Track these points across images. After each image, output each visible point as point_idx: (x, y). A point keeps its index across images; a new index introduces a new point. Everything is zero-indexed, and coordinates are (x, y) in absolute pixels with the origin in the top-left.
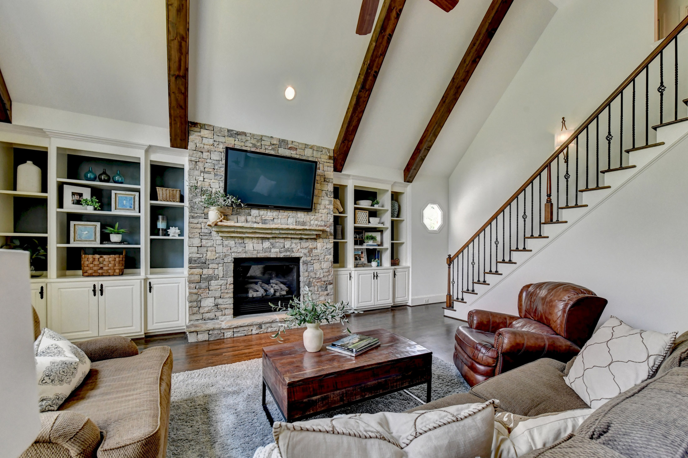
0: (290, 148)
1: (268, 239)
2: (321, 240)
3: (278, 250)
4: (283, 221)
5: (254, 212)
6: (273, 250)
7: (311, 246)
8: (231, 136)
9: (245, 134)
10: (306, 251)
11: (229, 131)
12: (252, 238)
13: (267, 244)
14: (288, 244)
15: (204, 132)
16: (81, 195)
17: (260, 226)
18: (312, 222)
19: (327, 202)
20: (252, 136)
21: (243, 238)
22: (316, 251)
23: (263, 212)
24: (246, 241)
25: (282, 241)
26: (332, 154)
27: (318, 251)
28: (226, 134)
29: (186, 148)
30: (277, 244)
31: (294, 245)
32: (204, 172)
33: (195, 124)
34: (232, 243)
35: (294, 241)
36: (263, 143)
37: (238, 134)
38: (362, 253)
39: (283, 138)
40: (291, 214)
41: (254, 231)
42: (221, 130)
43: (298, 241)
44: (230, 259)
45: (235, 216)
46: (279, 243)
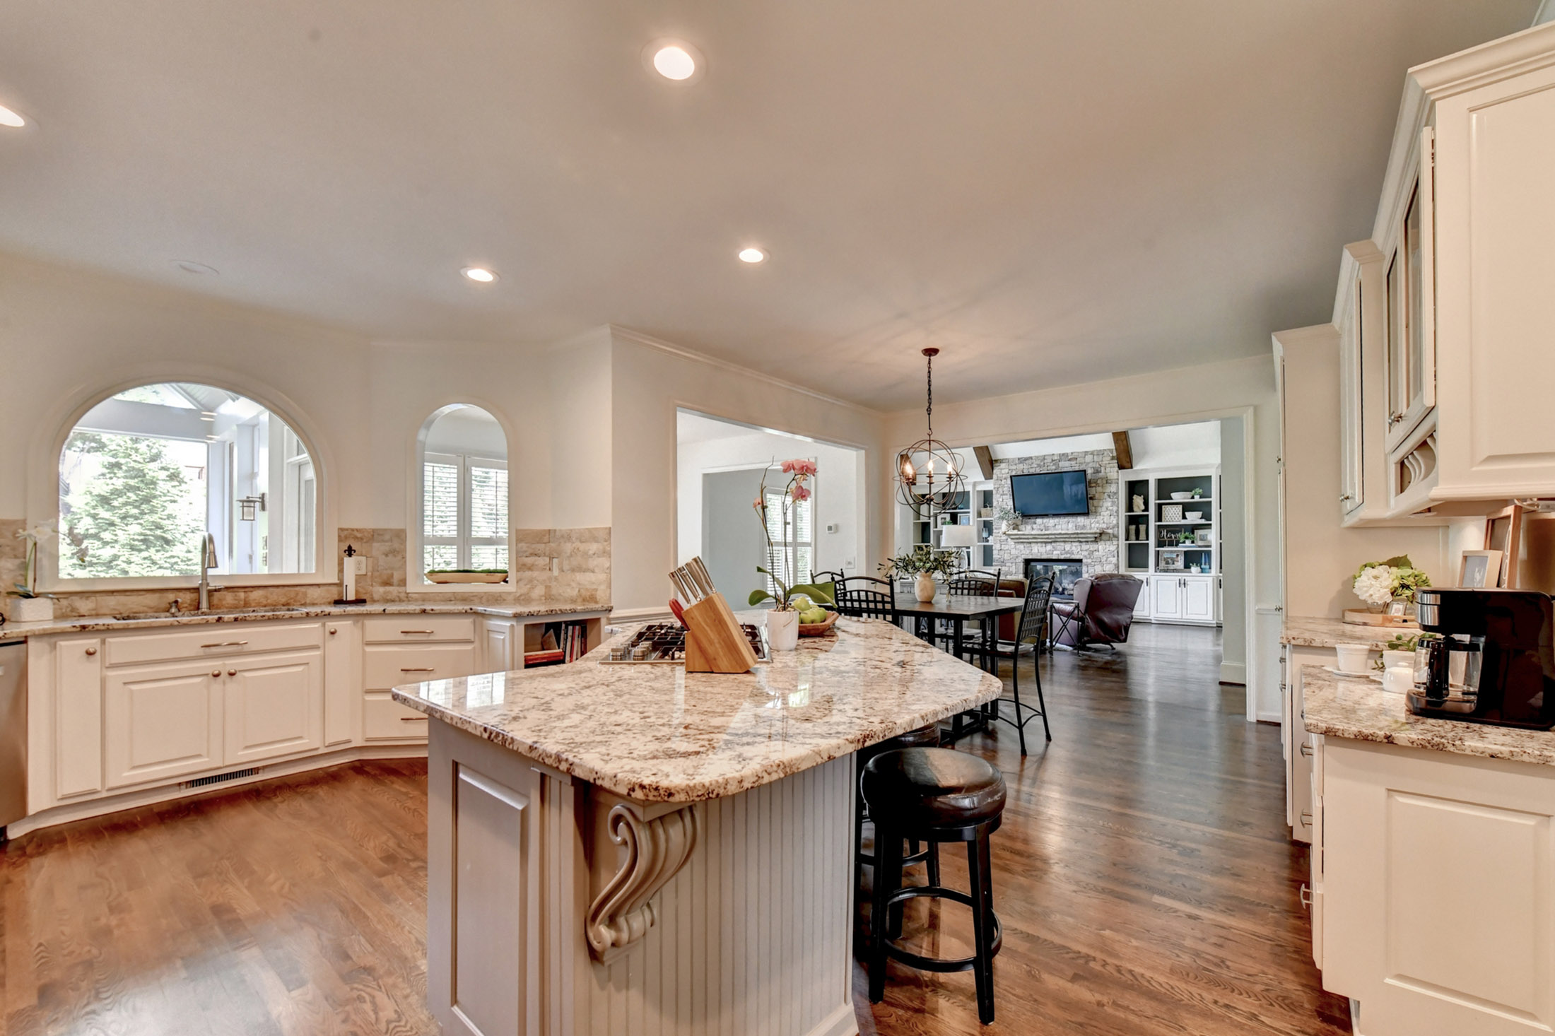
0: (1070, 460)
1: (1051, 542)
2: (1102, 542)
3: (1059, 552)
4: (1064, 526)
5: (1039, 521)
6: (1055, 552)
7: (1091, 549)
8: (1021, 463)
9: (1031, 458)
10: (1086, 553)
11: (1019, 459)
12: (1037, 543)
13: (1049, 547)
14: (1068, 547)
15: (1003, 465)
16: (945, 519)
17: (1043, 532)
18: (1093, 525)
19: (1109, 504)
20: (1037, 457)
21: (1030, 543)
22: (1097, 553)
23: (1045, 520)
24: (1033, 545)
25: (1062, 544)
26: (1115, 454)
27: (1100, 553)
28: (1017, 462)
29: (992, 478)
30: (1059, 547)
31: (1074, 548)
32: (1003, 495)
33: (996, 461)
34: (1021, 546)
35: (1074, 544)
36: (1046, 461)
37: (1026, 459)
38: (1178, 556)
39: (1062, 452)
40: (1071, 519)
41: (1035, 537)
42: (1014, 459)
43: (1077, 544)
44: (1021, 560)
45: (1023, 526)
46: (1060, 546)
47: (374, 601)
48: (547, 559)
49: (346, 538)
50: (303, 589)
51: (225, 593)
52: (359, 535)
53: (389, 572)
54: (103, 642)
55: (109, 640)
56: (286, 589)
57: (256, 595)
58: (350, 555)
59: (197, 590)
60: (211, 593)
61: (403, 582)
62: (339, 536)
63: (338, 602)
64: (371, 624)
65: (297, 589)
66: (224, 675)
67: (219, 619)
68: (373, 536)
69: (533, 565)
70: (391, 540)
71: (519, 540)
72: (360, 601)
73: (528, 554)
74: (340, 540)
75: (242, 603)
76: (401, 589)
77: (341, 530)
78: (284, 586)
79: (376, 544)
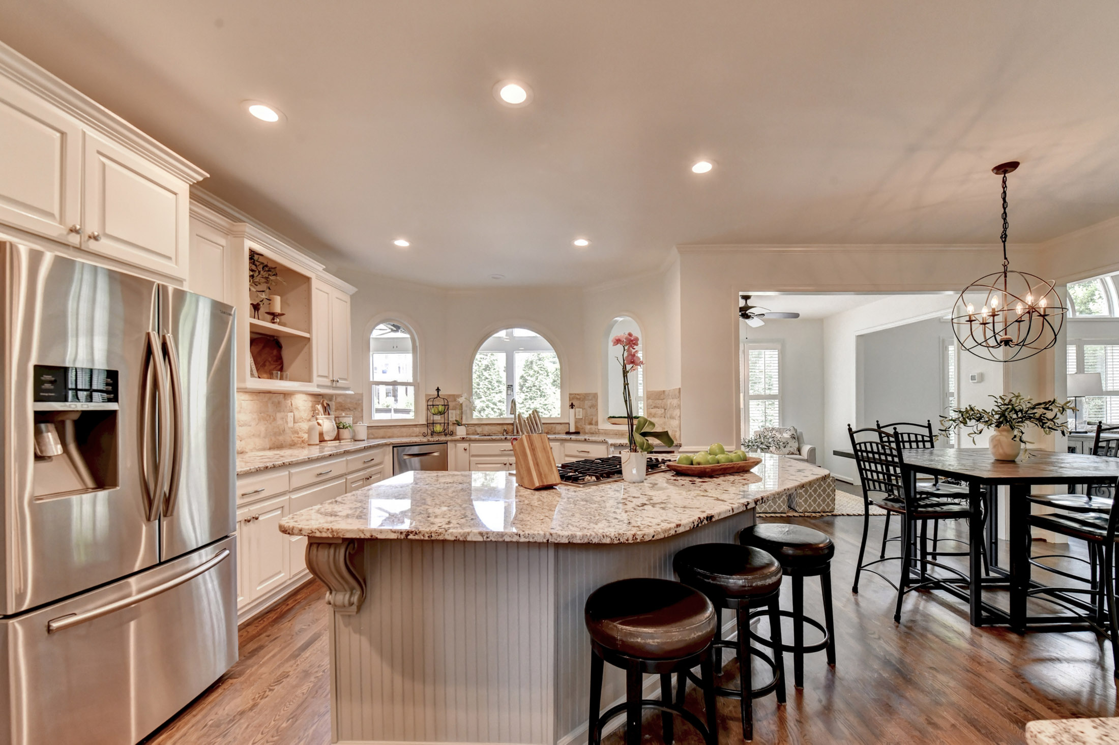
47: (585, 433)
48: (663, 410)
49: (573, 399)
50: (554, 425)
52: (578, 397)
53: (591, 417)
54: (469, 445)
55: (472, 445)
58: (572, 408)
59: (512, 424)
61: (597, 423)
62: (570, 398)
63: (568, 433)
64: (568, 445)
66: (508, 464)
67: (506, 438)
68: (585, 397)
69: (655, 414)
70: (591, 400)
71: (648, 398)
72: (577, 433)
73: (652, 407)
74: (570, 400)
76: (596, 427)
77: (570, 394)
78: (547, 424)
79: (586, 402)
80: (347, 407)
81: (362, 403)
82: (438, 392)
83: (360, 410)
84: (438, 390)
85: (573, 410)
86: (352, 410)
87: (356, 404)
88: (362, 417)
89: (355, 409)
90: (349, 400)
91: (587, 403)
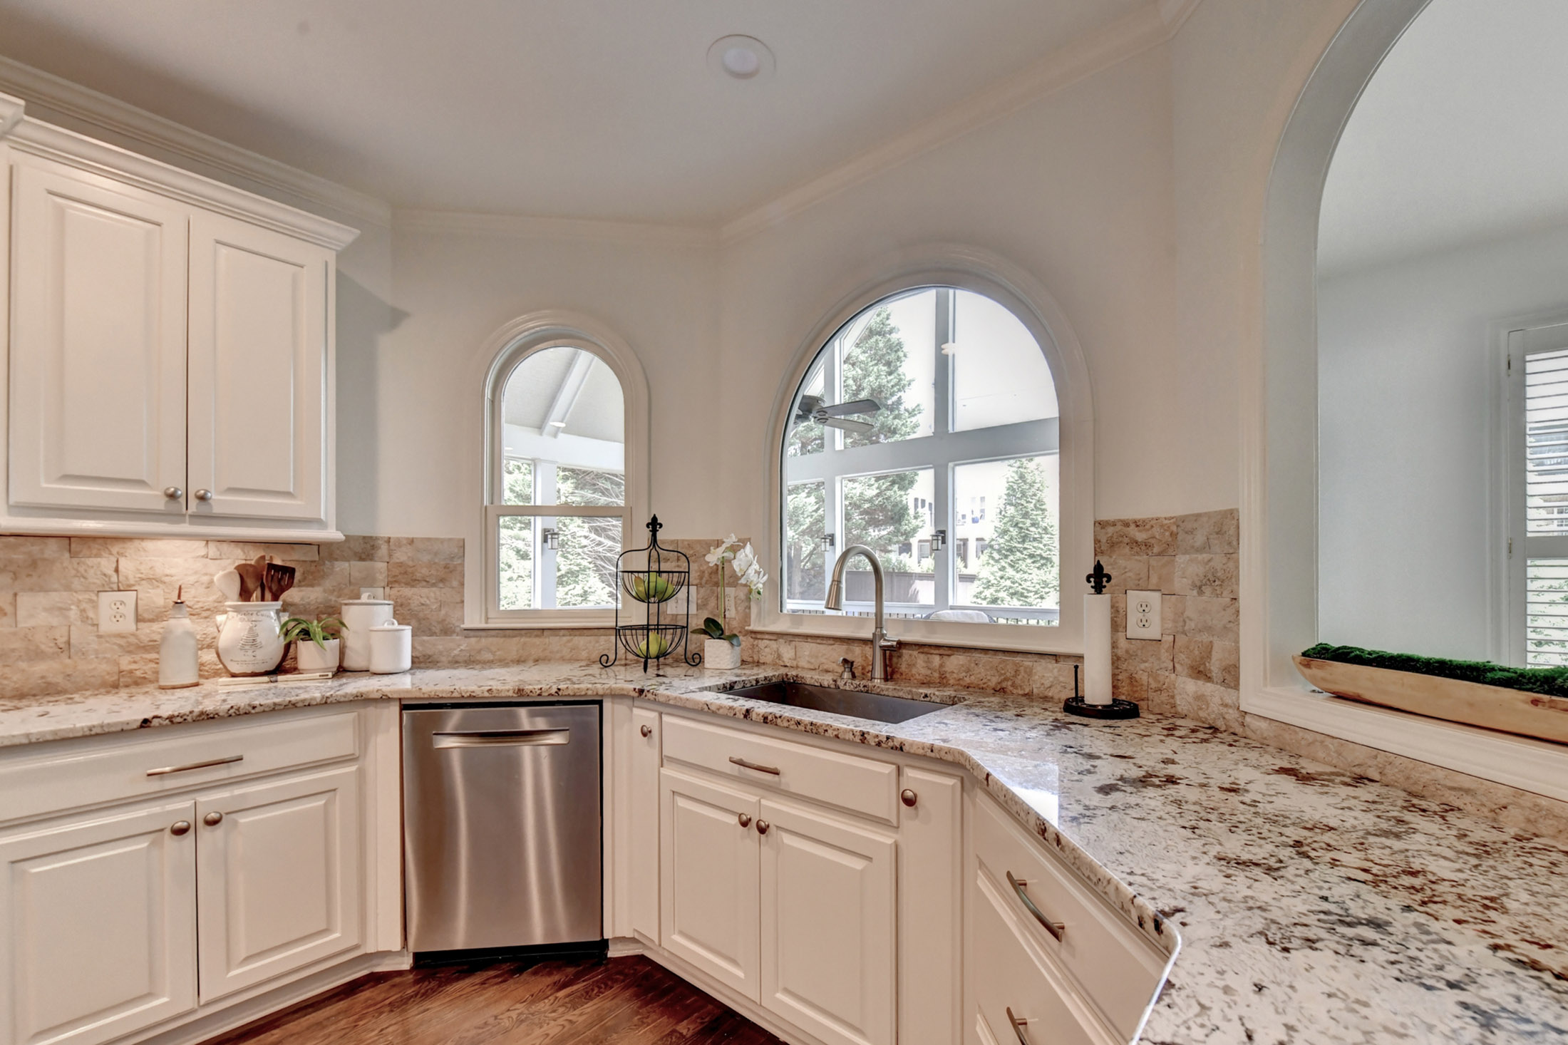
50: (1027, 662)
51: (915, 653)
52: (1140, 536)
53: (1205, 638)
54: (660, 718)
55: (665, 717)
56: (1001, 657)
57: (955, 663)
58: (1098, 589)
60: (893, 653)
61: (1231, 677)
62: (1097, 541)
65: (1018, 659)
66: (753, 826)
68: (1174, 535)
70: (1206, 547)
74: (1096, 552)
75: (936, 675)
76: (1229, 696)
77: (1101, 524)
79: (1181, 559)
80: (418, 576)
81: (462, 565)
82: (654, 532)
83: (455, 583)
84: (654, 525)
85: (1105, 598)
86: (434, 585)
87: (446, 567)
88: (463, 602)
89: (442, 580)
90: (426, 558)
91: (1186, 568)
